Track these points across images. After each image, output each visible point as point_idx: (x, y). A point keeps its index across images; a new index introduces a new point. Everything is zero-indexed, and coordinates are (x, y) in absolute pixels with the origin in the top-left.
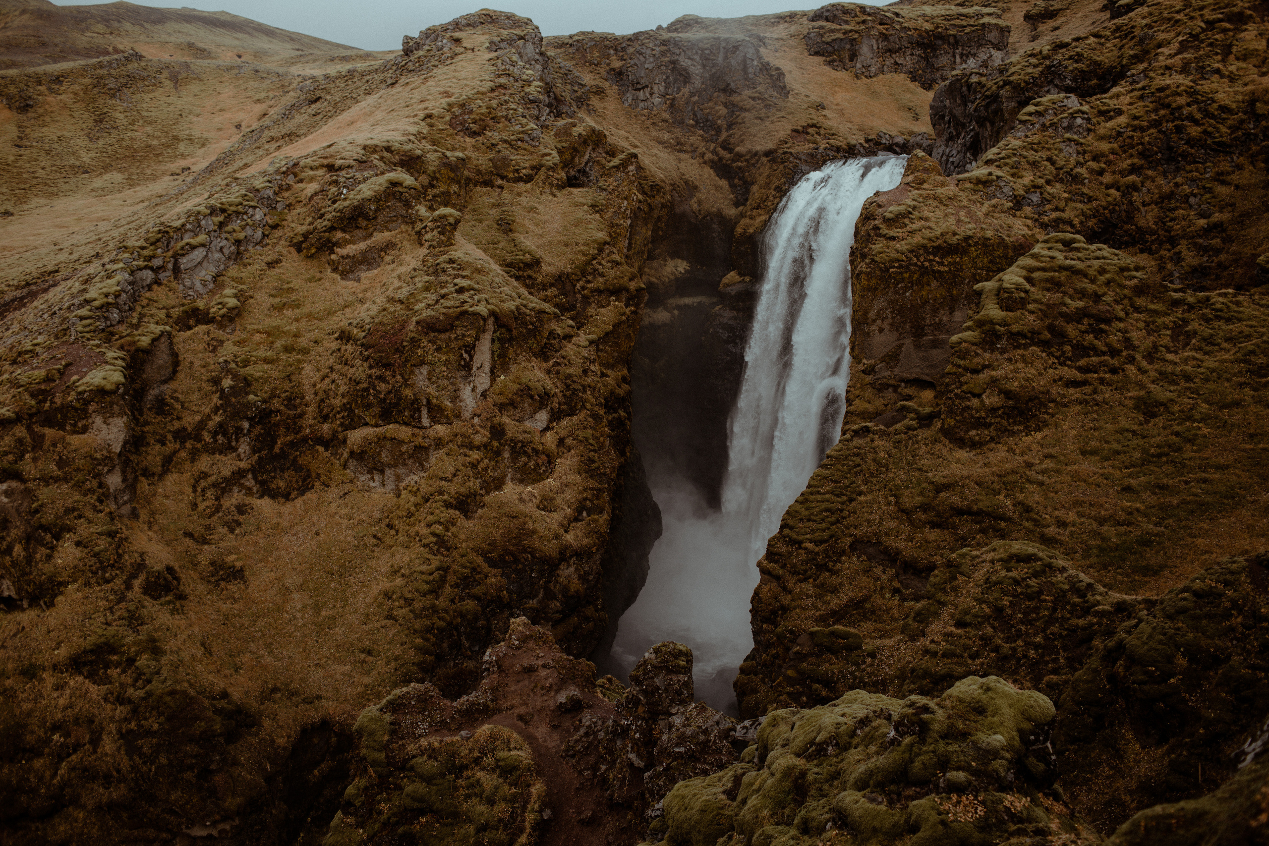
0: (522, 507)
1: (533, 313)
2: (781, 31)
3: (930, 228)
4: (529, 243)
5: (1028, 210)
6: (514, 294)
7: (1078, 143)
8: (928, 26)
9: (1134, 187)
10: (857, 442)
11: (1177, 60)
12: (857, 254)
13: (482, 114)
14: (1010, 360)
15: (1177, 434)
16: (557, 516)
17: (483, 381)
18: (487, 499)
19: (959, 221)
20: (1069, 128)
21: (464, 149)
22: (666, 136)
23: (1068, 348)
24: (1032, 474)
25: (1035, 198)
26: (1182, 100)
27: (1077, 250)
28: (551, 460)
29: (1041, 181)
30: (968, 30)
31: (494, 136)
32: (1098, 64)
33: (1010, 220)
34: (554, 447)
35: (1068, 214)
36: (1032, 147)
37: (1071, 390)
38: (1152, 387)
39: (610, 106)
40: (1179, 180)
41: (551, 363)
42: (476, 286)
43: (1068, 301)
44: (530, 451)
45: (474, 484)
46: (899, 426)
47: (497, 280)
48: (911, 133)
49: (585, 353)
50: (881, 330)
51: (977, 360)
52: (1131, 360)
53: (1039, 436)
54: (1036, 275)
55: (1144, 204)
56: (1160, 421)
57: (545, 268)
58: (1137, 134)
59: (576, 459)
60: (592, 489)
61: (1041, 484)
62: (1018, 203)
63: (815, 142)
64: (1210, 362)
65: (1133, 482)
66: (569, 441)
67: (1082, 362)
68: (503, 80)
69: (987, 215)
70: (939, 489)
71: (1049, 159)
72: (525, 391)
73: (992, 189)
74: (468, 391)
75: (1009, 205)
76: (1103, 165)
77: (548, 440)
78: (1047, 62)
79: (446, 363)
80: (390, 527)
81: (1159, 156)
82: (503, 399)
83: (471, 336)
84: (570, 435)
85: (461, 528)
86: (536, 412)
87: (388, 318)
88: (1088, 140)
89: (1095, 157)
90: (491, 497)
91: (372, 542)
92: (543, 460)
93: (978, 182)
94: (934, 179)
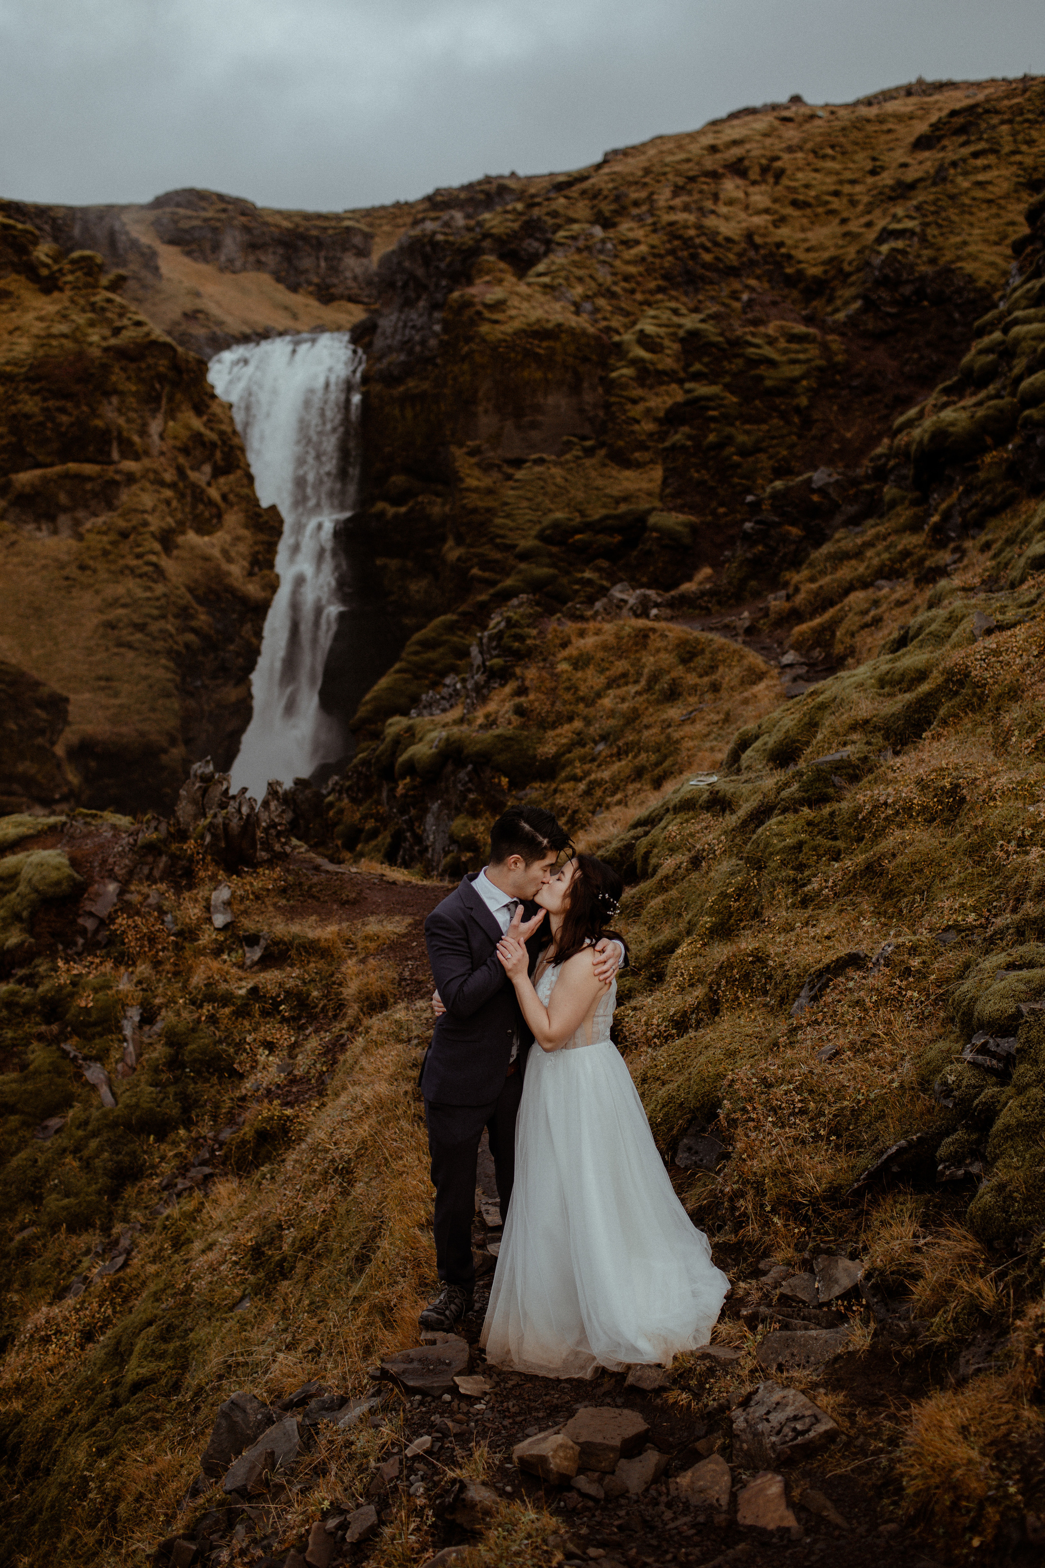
0: (210, 551)
3: (525, 315)
5: (585, 316)
14: (657, 394)
16: (236, 567)
17: (160, 421)
19: (546, 313)
20: (601, 252)
25: (587, 307)
28: (219, 512)
29: (589, 294)
30: (330, 232)
34: (219, 500)
36: (575, 264)
44: (205, 498)
45: (170, 522)
46: (568, 456)
50: (486, 412)
51: (634, 393)
58: (658, 261)
59: (240, 515)
60: (263, 543)
62: (578, 308)
63: (208, 327)
66: (230, 498)
69: (562, 312)
70: (618, 501)
71: (591, 277)
72: (198, 437)
73: (557, 294)
74: (155, 427)
75: (573, 309)
76: (633, 285)
77: (214, 493)
78: (524, 218)
79: (135, 394)
80: (83, 568)
81: (679, 279)
82: (178, 444)
83: (163, 365)
84: (231, 491)
85: (166, 563)
86: (203, 462)
87: (56, 352)
88: (618, 263)
89: (627, 278)
90: (180, 539)
91: (66, 583)
92: (214, 511)
93: (545, 286)
94: (510, 279)
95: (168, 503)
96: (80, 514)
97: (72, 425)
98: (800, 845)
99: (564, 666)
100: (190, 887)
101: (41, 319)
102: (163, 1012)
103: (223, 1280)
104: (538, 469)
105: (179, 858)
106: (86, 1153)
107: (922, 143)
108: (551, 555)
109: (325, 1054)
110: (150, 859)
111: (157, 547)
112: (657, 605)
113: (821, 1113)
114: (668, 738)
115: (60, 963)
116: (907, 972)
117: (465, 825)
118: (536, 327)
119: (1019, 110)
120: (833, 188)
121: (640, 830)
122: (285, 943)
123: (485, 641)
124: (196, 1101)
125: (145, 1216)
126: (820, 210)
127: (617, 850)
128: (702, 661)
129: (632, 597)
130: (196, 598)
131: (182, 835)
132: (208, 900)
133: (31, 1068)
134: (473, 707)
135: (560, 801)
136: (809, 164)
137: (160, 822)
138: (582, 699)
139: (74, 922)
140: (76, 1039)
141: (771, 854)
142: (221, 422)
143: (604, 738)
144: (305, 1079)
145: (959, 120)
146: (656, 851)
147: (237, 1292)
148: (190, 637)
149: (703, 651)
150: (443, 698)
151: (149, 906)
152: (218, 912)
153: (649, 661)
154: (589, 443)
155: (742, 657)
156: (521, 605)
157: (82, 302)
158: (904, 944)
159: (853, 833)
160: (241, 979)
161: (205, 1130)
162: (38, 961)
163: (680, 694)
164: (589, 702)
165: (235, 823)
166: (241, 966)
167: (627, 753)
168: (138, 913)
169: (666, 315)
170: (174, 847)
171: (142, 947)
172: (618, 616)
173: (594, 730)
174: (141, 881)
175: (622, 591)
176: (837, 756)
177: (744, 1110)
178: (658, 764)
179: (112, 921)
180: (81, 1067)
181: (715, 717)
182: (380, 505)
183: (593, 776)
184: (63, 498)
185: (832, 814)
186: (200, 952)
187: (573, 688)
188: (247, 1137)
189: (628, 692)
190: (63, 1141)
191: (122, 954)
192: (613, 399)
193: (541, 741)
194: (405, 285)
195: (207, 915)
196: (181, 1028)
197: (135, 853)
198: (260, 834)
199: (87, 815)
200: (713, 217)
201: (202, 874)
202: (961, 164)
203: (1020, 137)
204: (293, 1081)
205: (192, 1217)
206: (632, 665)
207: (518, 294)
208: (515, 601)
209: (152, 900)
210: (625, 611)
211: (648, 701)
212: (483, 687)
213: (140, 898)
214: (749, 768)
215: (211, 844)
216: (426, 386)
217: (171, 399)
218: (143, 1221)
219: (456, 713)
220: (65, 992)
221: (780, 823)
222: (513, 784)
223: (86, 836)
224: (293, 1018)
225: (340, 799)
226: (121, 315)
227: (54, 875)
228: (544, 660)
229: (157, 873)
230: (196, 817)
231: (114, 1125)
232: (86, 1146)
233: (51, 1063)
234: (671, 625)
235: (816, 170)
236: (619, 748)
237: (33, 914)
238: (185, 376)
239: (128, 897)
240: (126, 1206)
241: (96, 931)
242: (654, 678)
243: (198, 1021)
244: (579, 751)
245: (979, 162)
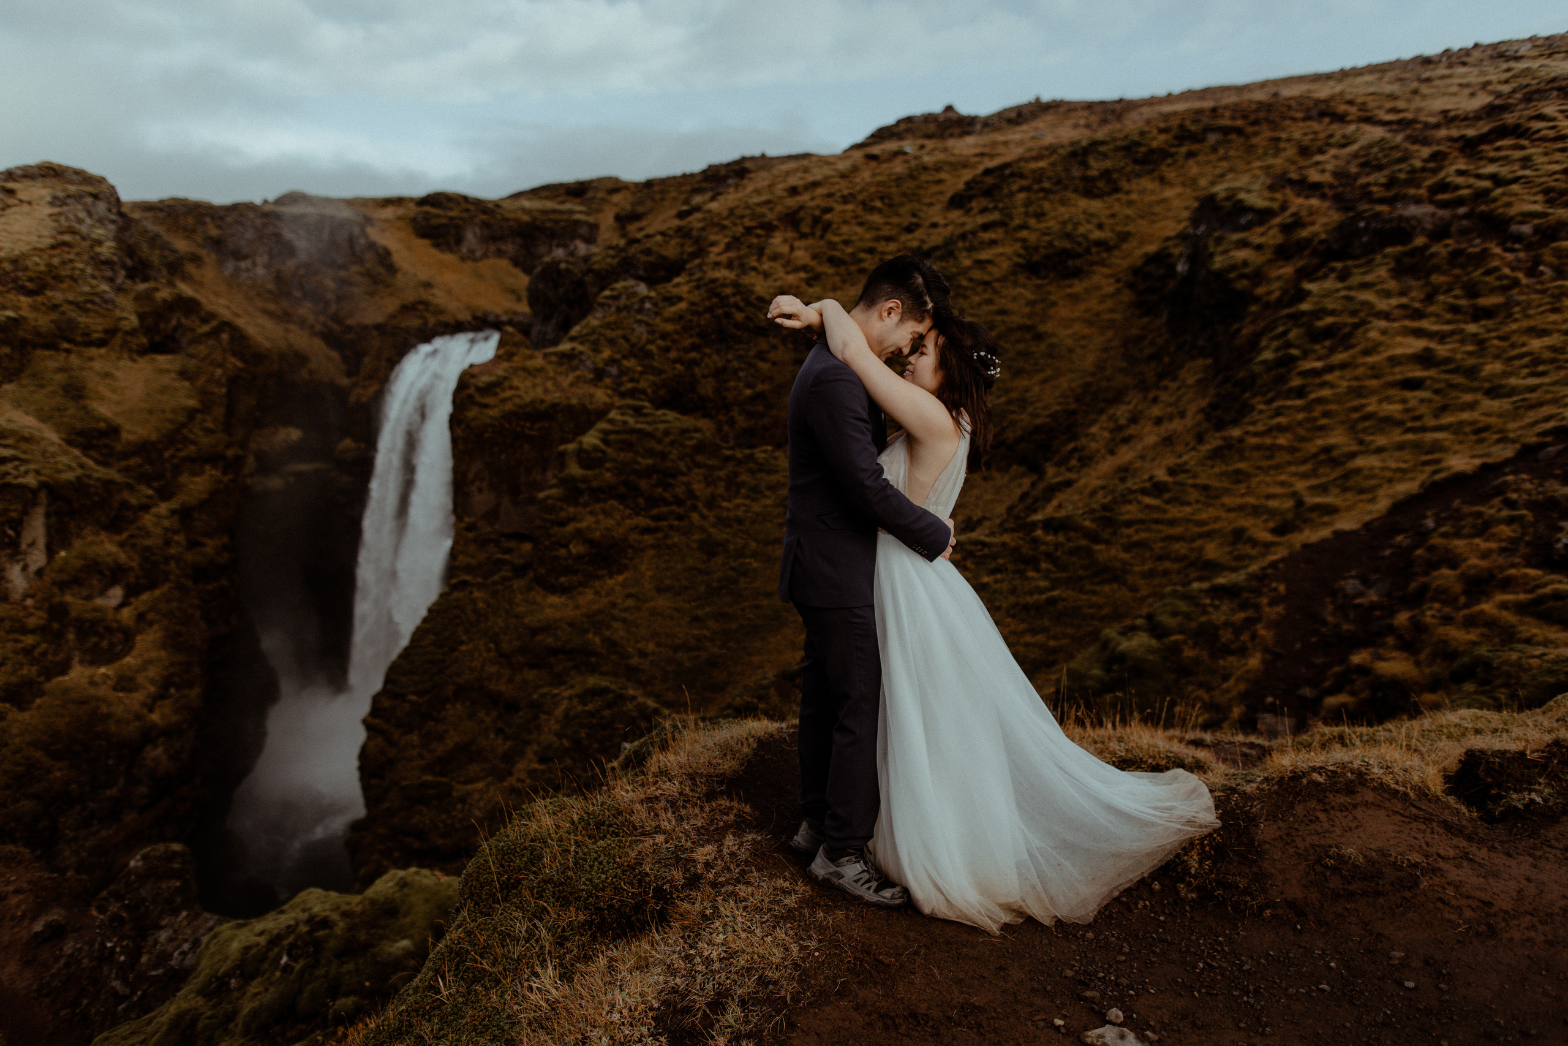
0: (92, 691)
1: (98, 484)
2: (389, 213)
3: (519, 396)
4: (104, 410)
5: (608, 381)
6: (74, 465)
7: (647, 324)
8: (526, 218)
9: (695, 363)
10: (456, 595)
11: (724, 258)
12: (454, 421)
13: (41, 272)
14: (592, 513)
15: (733, 569)
16: (138, 696)
17: (37, 558)
18: (47, 686)
19: (546, 391)
20: (640, 310)
21: (17, 309)
22: (272, 307)
23: (641, 501)
24: (616, 612)
25: (614, 370)
26: (728, 291)
27: (646, 415)
28: (128, 637)
29: (618, 356)
30: (562, 224)
31: (57, 296)
32: (665, 258)
33: (592, 390)
34: (131, 624)
35: (643, 384)
36: (608, 326)
37: (646, 537)
38: (712, 530)
39: (208, 273)
40: (730, 356)
41: (125, 536)
42: (23, 456)
43: (640, 459)
44: (101, 629)
45: (29, 671)
46: (496, 578)
47: (51, 449)
48: (515, 313)
49: (166, 523)
50: (480, 490)
51: (563, 514)
52: (694, 508)
53: (621, 578)
54: (612, 437)
55: (704, 376)
56: (719, 559)
57: (126, 436)
58: (695, 318)
59: (159, 635)
60: (180, 664)
61: (624, 621)
62: (599, 374)
63: (424, 318)
64: (756, 508)
65: (699, 612)
66: (151, 616)
67: (654, 512)
68: (67, 238)
69: (572, 385)
70: (534, 632)
71: (625, 337)
72: (99, 564)
73: (575, 362)
75: (589, 377)
76: (668, 343)
77: (125, 616)
78: (623, 254)
81: (713, 337)
84: (154, 608)
86: (106, 588)
88: (658, 320)
89: (664, 336)
92: (122, 636)
93: (564, 355)
107: (958, 201)
118: (530, 409)
119: (1039, 176)
120: (870, 244)
126: (853, 268)
130: (51, 753)
136: (856, 217)
145: (990, 180)
148: (23, 806)
200: (753, 274)
202: (970, 236)
203: (1031, 209)
207: (524, 369)
235: (861, 224)
245: (987, 236)
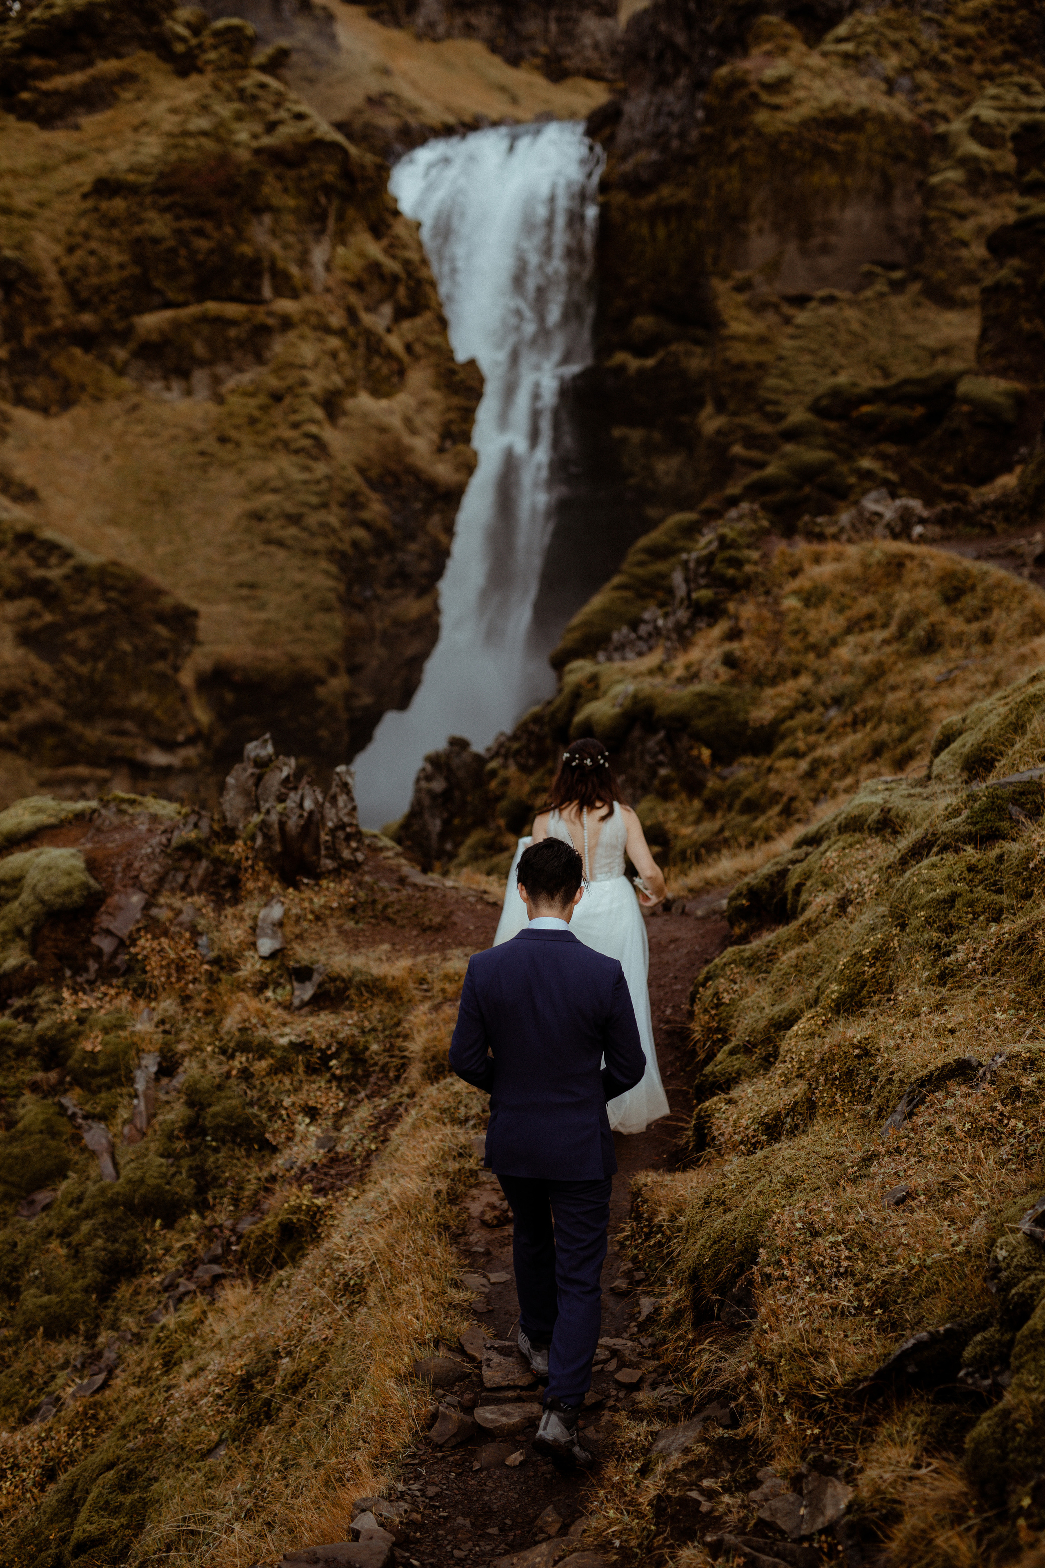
0: (387, 420)
3: (815, 98)
5: (903, 94)
17: (325, 246)
18: (347, 405)
19: (847, 93)
25: (907, 82)
28: (401, 368)
29: (908, 65)
33: (889, 101)
34: (402, 352)
36: (889, 24)
41: (385, 244)
44: (383, 350)
45: (336, 379)
46: (869, 293)
50: (760, 231)
51: (962, 205)
58: (1006, 16)
59: (429, 372)
60: (457, 409)
62: (892, 85)
63: (400, 116)
66: (417, 347)
71: (912, 41)
72: (375, 268)
73: (863, 66)
74: (319, 254)
75: (883, 86)
76: (970, 51)
77: (394, 342)
79: (295, 211)
80: (223, 440)
81: (1036, 41)
82: (348, 276)
83: (330, 172)
84: (418, 339)
85: (330, 435)
86: (381, 301)
87: (191, 155)
88: (949, 21)
89: (962, 42)
90: (350, 404)
91: (201, 460)
92: (395, 366)
93: (846, 56)
94: (798, 47)
95: (334, 355)
96: (221, 369)
97: (211, 252)
98: (951, 900)
99: (791, 602)
100: (236, 901)
101: (174, 111)
102: (186, 1063)
103: (200, 1419)
104: (827, 311)
105: (224, 863)
106: (76, 1238)
108: (827, 433)
109: (375, 1128)
110: (186, 864)
111: (319, 413)
112: (922, 521)
113: (868, 1279)
114: (918, 705)
115: (66, 994)
116: (1015, 1093)
117: (652, 810)
118: (832, 114)
121: (805, 848)
122: (343, 980)
123: (692, 565)
124: (215, 1178)
125: (138, 1324)
127: (768, 878)
128: (971, 601)
129: (889, 510)
130: (369, 481)
131: (229, 835)
132: (255, 918)
133: (20, 1126)
134: (670, 655)
135: (774, 783)
137: (200, 817)
138: (813, 647)
139: (87, 941)
140: (78, 1090)
141: (916, 908)
142: (405, 247)
143: (837, 701)
144: (348, 1159)
146: (808, 884)
147: (214, 1436)
148: (360, 533)
149: (973, 588)
150: (640, 638)
151: (181, 924)
152: (266, 935)
153: (903, 599)
154: (898, 275)
155: (1025, 597)
156: (740, 518)
157: (227, 87)
158: (1018, 1055)
159: (1021, 887)
160: (285, 1024)
161: (222, 1217)
162: (39, 990)
163: (940, 645)
164: (822, 651)
165: (293, 823)
166: (287, 1007)
167: (864, 723)
168: (166, 934)
169: (1011, 95)
170: (218, 849)
171: (169, 976)
172: (870, 536)
173: (825, 690)
174: (173, 891)
175: (877, 501)
176: (1025, 777)
177: (778, 1263)
178: (902, 739)
179: (134, 942)
180: (79, 1127)
181: (981, 679)
182: (620, 357)
183: (818, 753)
184: (200, 349)
185: (1000, 858)
186: (239, 986)
187: (801, 632)
188: (270, 1230)
189: (872, 640)
190: (52, 1222)
191: (143, 985)
192: (932, 214)
193: (755, 702)
194: (660, 57)
195: (251, 939)
196: (205, 1084)
197: (168, 856)
198: (324, 837)
199: (123, 801)
201: (250, 885)
204: (334, 1160)
205: (191, 1329)
206: (881, 603)
207: (808, 68)
208: (733, 513)
209: (184, 918)
210: (879, 530)
211: (898, 653)
212: (686, 627)
213: (170, 914)
214: (939, 777)
215: (263, 848)
216: (684, 194)
217: (340, 217)
218: (135, 1330)
219: (653, 659)
220: (68, 1031)
221: (934, 866)
222: (716, 758)
223: (117, 829)
224: (348, 1078)
225: (505, 766)
226: (277, 105)
227: (64, 882)
228: (767, 593)
229: (194, 883)
230: (247, 812)
231: (111, 1205)
232: (77, 1229)
233: (44, 1121)
234: (934, 550)
236: (855, 716)
237: (36, 930)
238: (360, 187)
239: (154, 911)
240: (117, 1309)
241: (114, 954)
242: (908, 623)
243: (228, 1075)
244: (804, 718)
